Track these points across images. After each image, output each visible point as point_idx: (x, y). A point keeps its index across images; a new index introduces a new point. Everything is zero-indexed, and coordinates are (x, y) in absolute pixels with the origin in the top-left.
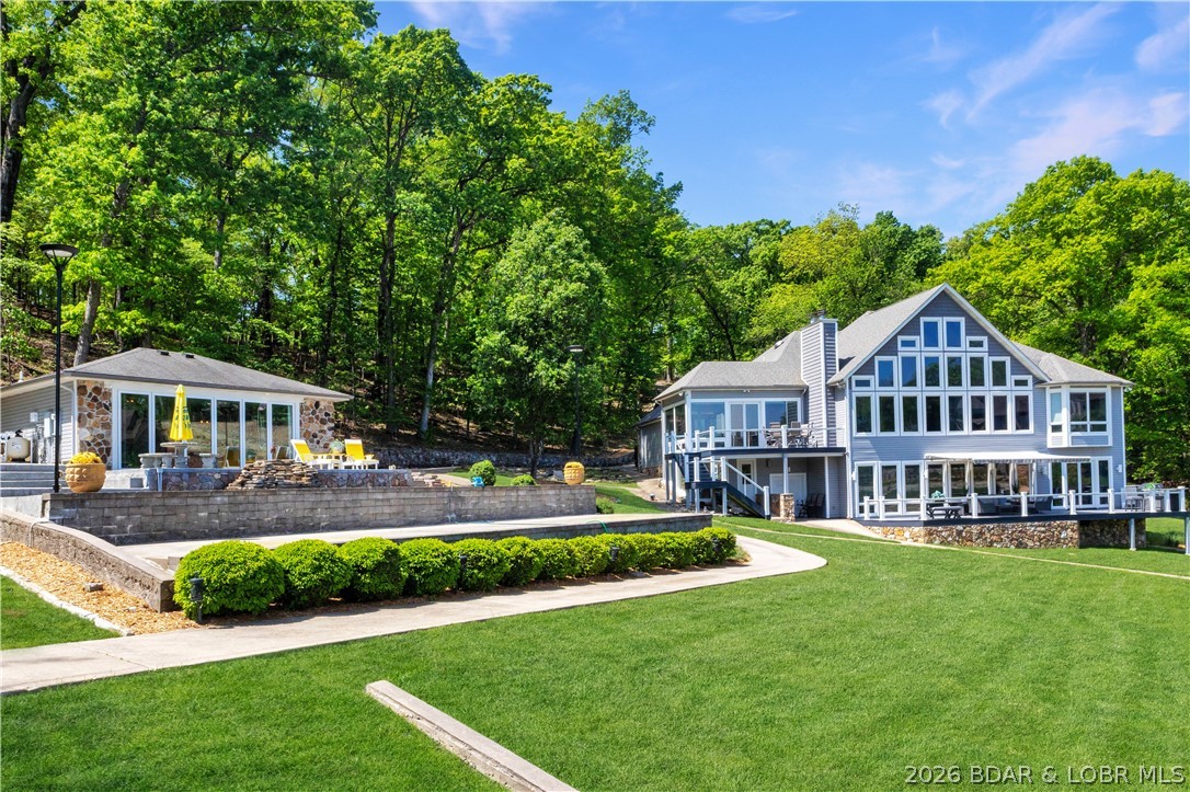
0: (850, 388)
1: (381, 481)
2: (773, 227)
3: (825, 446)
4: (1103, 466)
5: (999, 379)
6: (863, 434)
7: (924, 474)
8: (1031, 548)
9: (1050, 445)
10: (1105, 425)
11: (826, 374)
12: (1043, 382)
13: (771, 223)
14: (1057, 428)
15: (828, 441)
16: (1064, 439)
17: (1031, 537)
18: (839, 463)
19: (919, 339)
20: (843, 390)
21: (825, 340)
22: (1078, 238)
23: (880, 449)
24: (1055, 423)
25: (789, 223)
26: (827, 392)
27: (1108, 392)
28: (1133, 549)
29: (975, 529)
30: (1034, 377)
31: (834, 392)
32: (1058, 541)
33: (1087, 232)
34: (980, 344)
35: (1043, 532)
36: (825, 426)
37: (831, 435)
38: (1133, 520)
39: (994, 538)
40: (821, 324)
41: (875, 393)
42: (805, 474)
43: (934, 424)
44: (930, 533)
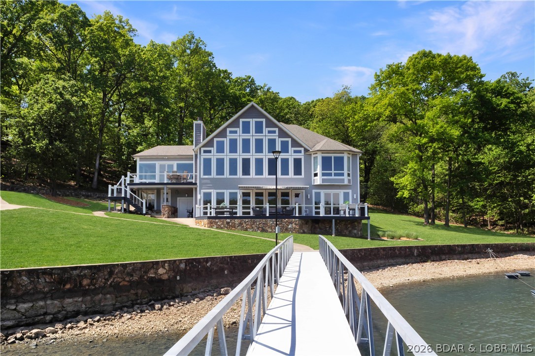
0: (200, 154)
5: (285, 150)
6: (207, 176)
9: (313, 184)
10: (343, 173)
12: (309, 151)
14: (316, 175)
16: (319, 180)
19: (239, 130)
21: (195, 132)
23: (216, 183)
24: (315, 172)
27: (345, 156)
28: (333, 235)
29: (238, 221)
30: (305, 149)
32: (287, 229)
34: (274, 132)
38: (334, 220)
41: (214, 156)
43: (246, 172)
44: (211, 223)
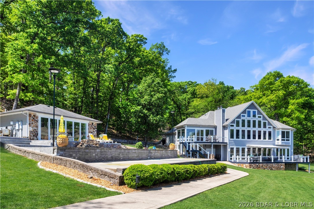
0: (229, 127)
1: (115, 146)
2: (192, 83)
3: (222, 142)
4: (288, 150)
5: (265, 126)
6: (232, 139)
7: (246, 150)
8: (274, 170)
9: (276, 144)
10: (289, 140)
11: (222, 123)
12: (275, 128)
13: (192, 82)
14: (278, 140)
15: (222, 141)
16: (280, 142)
17: (274, 167)
18: (225, 146)
19: (246, 115)
20: (227, 127)
21: (222, 114)
22: (277, 92)
23: (236, 143)
24: (278, 138)
25: (196, 82)
26: (222, 128)
27: (290, 131)
28: (297, 171)
29: (261, 165)
30: (273, 126)
31: (224, 128)
32: (280, 169)
33: (279, 90)
34: (260, 117)
35: (277, 166)
36: (222, 136)
37: (223, 139)
38: (297, 164)
39: (265, 167)
40: (221, 110)
41: (235, 128)
42: (215, 149)
43: (249, 137)
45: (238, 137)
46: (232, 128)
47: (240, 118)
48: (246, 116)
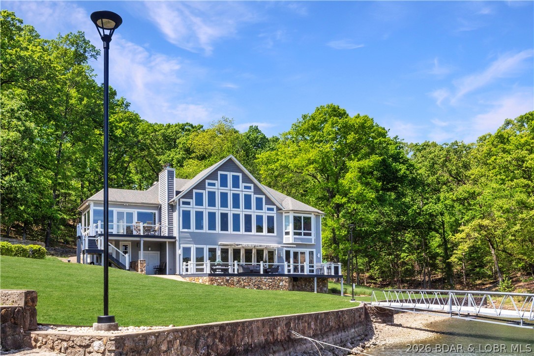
0: (179, 205)
2: (193, 128)
3: (167, 236)
4: (311, 253)
5: (259, 207)
6: (186, 230)
7: (219, 253)
8: (265, 289)
9: (284, 242)
10: (311, 233)
11: (169, 197)
12: (281, 209)
14: (287, 233)
15: (169, 233)
16: (289, 239)
17: (265, 284)
18: (173, 244)
19: (218, 183)
20: (176, 206)
21: (168, 179)
22: (321, 144)
23: (195, 238)
24: (286, 231)
26: (168, 207)
27: (313, 217)
28: (315, 292)
29: (236, 279)
30: (277, 207)
31: (172, 207)
32: (278, 287)
33: (327, 142)
34: (249, 188)
35: (271, 282)
36: (167, 225)
37: (170, 230)
38: (316, 278)
39: (246, 284)
40: (166, 171)
41: (193, 209)
42: (159, 252)
43: (224, 227)
44: (212, 280)
45: (199, 226)
46: (186, 208)
47: (204, 189)
48: (216, 184)
